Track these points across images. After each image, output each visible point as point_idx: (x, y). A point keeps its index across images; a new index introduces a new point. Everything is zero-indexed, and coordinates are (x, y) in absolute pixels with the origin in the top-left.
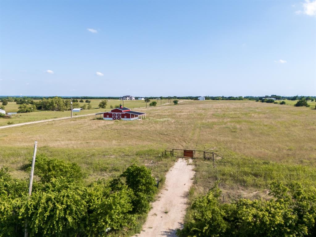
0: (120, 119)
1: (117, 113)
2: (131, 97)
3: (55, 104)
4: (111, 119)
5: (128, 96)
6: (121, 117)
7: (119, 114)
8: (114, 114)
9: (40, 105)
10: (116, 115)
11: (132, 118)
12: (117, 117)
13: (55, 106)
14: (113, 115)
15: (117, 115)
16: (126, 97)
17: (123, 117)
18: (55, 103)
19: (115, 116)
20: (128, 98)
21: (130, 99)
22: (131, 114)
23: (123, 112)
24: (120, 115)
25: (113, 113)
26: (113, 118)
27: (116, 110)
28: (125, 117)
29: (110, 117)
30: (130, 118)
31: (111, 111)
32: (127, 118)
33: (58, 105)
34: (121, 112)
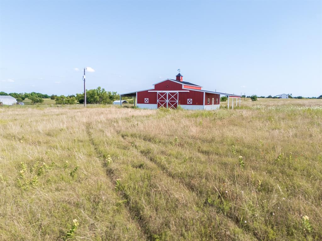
0: (176, 106)
1: (167, 92)
3: (97, 96)
4: (155, 106)
6: (177, 101)
7: (173, 94)
8: (162, 94)
9: (82, 98)
10: (165, 97)
12: (167, 101)
13: (97, 98)
14: (159, 96)
15: (170, 97)
17: (183, 101)
18: (96, 94)
19: (162, 99)
22: (206, 93)
23: (183, 88)
24: (176, 97)
25: (158, 92)
26: (159, 106)
27: (166, 85)
28: (190, 100)
29: (151, 102)
30: (202, 104)
31: (153, 88)
32: (194, 103)
33: (100, 97)
34: (179, 87)
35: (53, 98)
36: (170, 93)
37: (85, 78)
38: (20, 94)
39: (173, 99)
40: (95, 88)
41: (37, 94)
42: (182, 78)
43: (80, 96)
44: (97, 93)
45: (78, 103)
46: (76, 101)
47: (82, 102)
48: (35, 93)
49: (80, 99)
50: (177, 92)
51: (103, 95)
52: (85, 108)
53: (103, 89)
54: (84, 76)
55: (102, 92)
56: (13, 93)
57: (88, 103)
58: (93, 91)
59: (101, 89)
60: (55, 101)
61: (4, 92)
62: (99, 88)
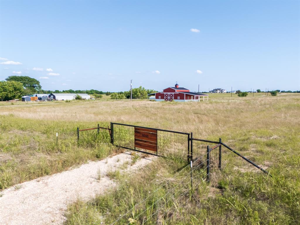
0: (173, 100)
1: (169, 93)
2: (222, 90)
3: (139, 93)
4: (163, 100)
5: (219, 89)
6: (173, 98)
7: (171, 94)
8: (167, 94)
10: (168, 95)
11: (186, 99)
12: (169, 98)
13: (139, 94)
14: (165, 95)
15: (170, 96)
16: (217, 90)
17: (176, 98)
18: (138, 92)
19: (167, 97)
20: (218, 91)
21: (220, 92)
22: (186, 94)
23: (176, 91)
24: (173, 96)
25: (165, 93)
26: (165, 100)
27: (169, 90)
28: (179, 97)
29: (162, 98)
30: (184, 99)
31: (163, 91)
32: (180, 99)
33: (141, 94)
34: (174, 91)
35: (107, 94)
36: (170, 94)
37: (131, 85)
38: (83, 91)
39: (171, 97)
40: (138, 87)
41: (95, 91)
42: (178, 86)
43: (127, 93)
44: (139, 90)
45: (125, 98)
46: (124, 97)
47: (128, 97)
48: (93, 90)
49: (127, 95)
50: (173, 93)
51: (143, 93)
52: (131, 101)
53: (143, 88)
54: (131, 84)
55: (143, 90)
56: (78, 90)
57: (133, 98)
58: (136, 90)
59: (142, 88)
60: (111, 96)
61: (72, 90)
62: (140, 87)
